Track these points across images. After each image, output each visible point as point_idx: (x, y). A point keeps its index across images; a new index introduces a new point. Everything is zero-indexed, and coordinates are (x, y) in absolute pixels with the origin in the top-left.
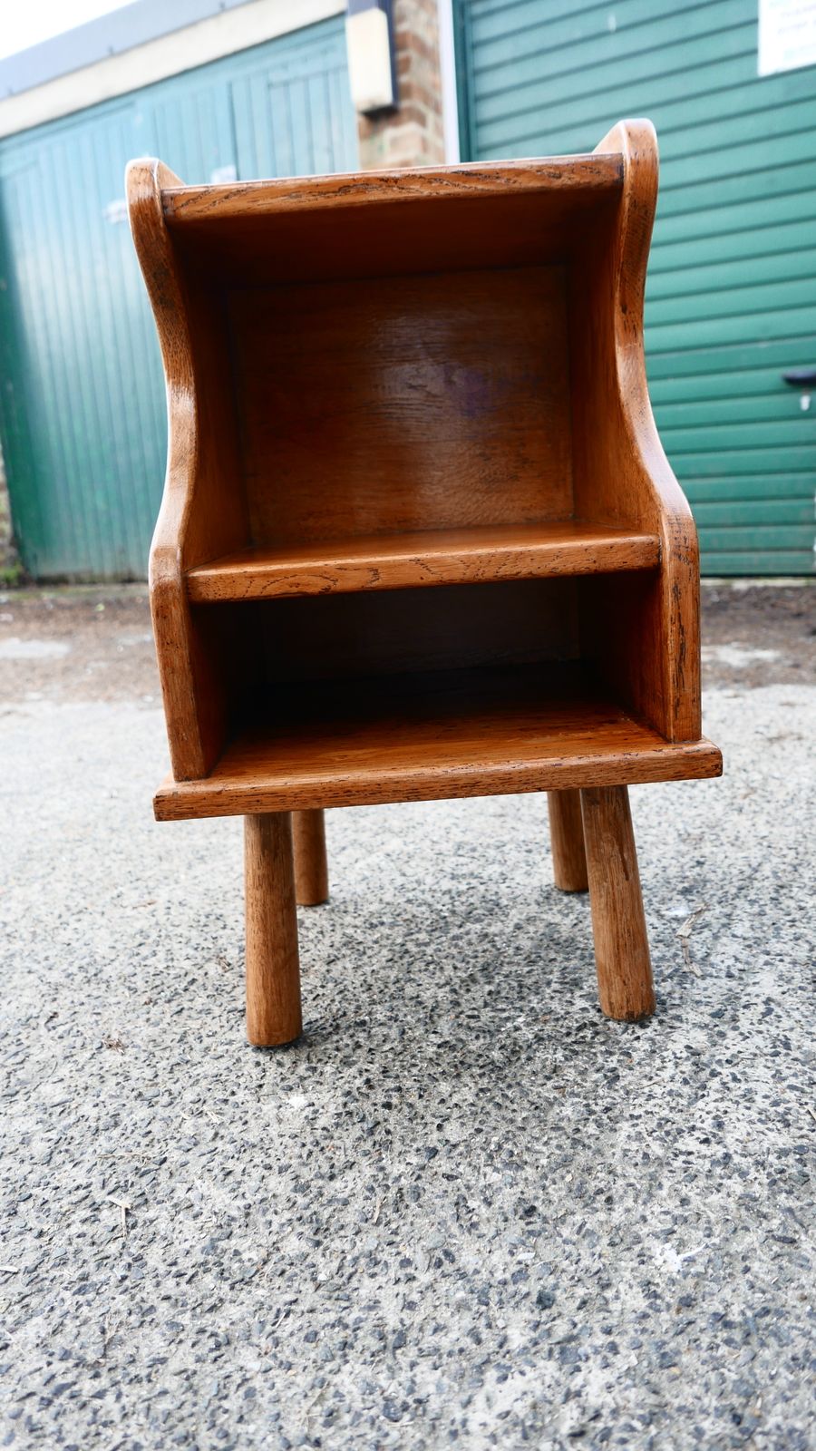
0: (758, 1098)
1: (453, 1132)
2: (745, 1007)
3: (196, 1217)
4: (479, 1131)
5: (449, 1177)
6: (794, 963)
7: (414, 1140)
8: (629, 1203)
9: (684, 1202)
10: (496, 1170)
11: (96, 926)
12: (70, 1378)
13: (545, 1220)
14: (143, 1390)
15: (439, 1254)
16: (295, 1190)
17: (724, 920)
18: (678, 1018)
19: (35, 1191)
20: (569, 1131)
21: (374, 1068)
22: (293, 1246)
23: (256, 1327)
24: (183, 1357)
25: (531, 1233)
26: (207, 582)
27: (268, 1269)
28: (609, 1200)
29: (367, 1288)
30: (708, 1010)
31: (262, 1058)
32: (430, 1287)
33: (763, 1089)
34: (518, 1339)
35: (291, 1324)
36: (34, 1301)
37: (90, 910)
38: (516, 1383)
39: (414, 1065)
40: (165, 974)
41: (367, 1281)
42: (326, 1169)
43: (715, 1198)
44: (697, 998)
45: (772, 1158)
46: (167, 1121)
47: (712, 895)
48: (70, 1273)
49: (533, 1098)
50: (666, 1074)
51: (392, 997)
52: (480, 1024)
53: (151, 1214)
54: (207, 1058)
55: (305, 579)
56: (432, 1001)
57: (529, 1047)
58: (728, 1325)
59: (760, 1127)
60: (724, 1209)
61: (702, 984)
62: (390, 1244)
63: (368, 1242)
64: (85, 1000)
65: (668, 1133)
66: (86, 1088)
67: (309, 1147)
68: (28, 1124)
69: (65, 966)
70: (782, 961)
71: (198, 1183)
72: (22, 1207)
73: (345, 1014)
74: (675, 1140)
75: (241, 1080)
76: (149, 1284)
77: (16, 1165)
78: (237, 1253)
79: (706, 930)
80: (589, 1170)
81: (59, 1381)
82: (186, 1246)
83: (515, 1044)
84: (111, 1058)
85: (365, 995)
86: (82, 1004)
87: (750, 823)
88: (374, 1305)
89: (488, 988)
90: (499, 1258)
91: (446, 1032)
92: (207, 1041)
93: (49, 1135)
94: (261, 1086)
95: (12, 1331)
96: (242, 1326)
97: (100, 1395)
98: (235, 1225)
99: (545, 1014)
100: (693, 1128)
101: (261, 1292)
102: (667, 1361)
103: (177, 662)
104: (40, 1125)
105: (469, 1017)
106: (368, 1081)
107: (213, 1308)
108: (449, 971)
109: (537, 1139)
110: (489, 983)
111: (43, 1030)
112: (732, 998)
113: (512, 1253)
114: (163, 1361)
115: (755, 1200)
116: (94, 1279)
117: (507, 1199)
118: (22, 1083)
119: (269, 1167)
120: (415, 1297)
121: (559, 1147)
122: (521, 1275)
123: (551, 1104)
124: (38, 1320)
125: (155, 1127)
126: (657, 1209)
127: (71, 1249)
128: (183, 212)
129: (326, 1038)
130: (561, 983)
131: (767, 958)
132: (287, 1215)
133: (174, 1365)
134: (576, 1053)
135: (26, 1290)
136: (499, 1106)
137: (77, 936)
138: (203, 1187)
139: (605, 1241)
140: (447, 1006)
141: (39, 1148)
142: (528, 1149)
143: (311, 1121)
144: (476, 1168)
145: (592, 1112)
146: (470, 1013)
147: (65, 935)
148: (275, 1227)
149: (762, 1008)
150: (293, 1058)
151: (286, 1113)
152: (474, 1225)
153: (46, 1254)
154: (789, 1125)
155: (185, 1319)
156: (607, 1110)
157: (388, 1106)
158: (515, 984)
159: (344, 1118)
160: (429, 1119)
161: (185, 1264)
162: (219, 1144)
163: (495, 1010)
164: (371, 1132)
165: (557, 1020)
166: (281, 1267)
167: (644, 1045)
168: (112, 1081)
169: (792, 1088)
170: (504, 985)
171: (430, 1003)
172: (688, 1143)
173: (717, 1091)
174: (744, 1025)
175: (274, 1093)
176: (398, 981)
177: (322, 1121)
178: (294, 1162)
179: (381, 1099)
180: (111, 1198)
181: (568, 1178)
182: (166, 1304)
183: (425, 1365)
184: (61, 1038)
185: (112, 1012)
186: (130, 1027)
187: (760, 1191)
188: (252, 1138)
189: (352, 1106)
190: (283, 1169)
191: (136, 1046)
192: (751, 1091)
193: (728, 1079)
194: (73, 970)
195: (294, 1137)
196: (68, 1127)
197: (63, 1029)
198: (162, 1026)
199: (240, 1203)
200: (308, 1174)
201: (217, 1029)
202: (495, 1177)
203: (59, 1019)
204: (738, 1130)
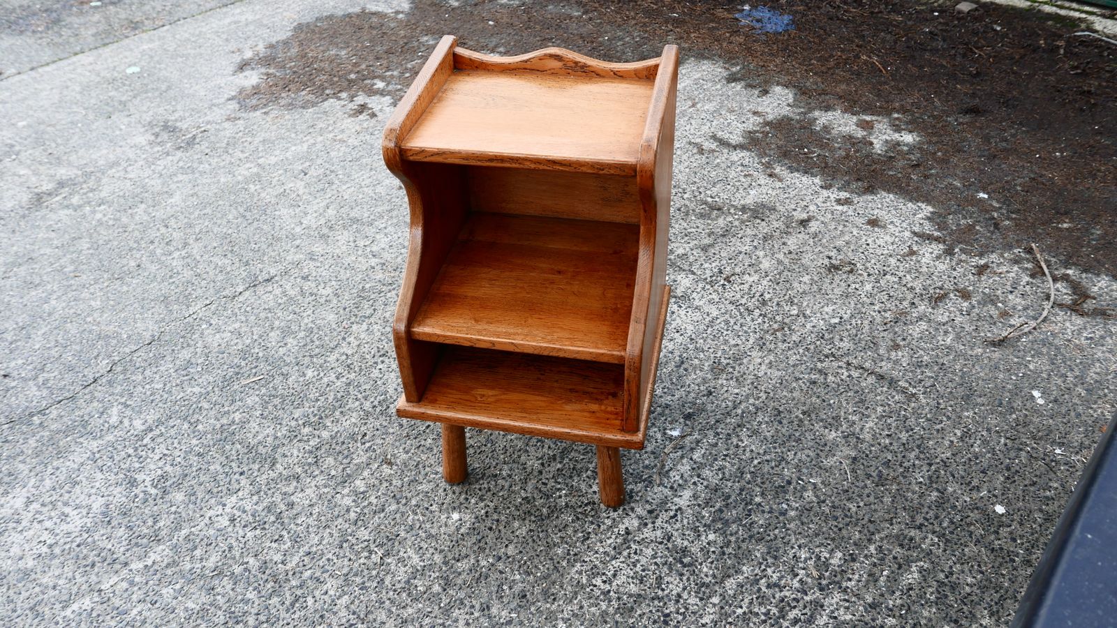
0: (638, 566)
1: (511, 550)
2: (666, 511)
3: (405, 566)
4: (521, 552)
5: (501, 572)
6: (706, 487)
7: (494, 550)
8: (561, 603)
9: (581, 607)
10: (520, 574)
11: (390, 370)
12: (354, 622)
13: (527, 602)
15: (485, 606)
16: (443, 563)
17: (693, 445)
18: (632, 509)
19: (350, 538)
20: (555, 561)
21: (492, 505)
22: (437, 588)
23: (416, 618)
25: (520, 606)
26: (419, 334)
27: (425, 596)
28: (554, 599)
29: (456, 613)
30: (648, 507)
31: (448, 487)
33: (644, 561)
36: (346, 589)
37: (389, 355)
39: (509, 508)
41: (457, 610)
42: (457, 556)
43: (593, 609)
44: (649, 498)
45: (625, 597)
46: (403, 514)
47: (701, 423)
48: (358, 580)
49: (549, 540)
50: (609, 542)
51: (514, 461)
52: (545, 490)
53: (389, 561)
54: (425, 481)
55: (462, 341)
56: (530, 468)
57: (560, 510)
59: (630, 580)
60: (594, 614)
61: (656, 489)
62: (470, 597)
63: (462, 595)
64: (379, 427)
65: (593, 573)
66: (374, 486)
67: (454, 543)
68: (348, 501)
69: (372, 399)
70: (702, 484)
71: (409, 550)
72: (345, 545)
73: (490, 467)
74: (594, 578)
75: (436, 498)
76: (384, 592)
77: (343, 523)
78: (416, 586)
79: (680, 450)
80: (554, 583)
81: (351, 622)
82: (399, 578)
83: (555, 506)
84: (386, 470)
85: (502, 456)
86: (378, 430)
87: (759, 360)
89: (559, 466)
90: (504, 613)
91: (529, 491)
92: (428, 469)
93: (357, 510)
94: (443, 504)
95: (338, 599)
96: (412, 617)
98: (418, 573)
99: (576, 491)
100: (604, 574)
101: (420, 605)
103: (405, 364)
104: (354, 504)
105: (543, 483)
106: (487, 512)
107: (404, 607)
108: (545, 450)
109: (541, 563)
110: (560, 463)
111: (359, 444)
112: (664, 502)
113: (510, 613)
114: (384, 623)
115: (607, 614)
116: (366, 584)
117: (518, 588)
118: (349, 476)
119: (436, 549)
120: (471, 621)
121: (548, 569)
123: (555, 545)
124: (346, 597)
125: (398, 516)
126: (569, 608)
127: (360, 569)
128: (411, 158)
129: (477, 481)
130: (593, 471)
131: (696, 479)
132: (437, 574)
134: (578, 519)
135: (343, 584)
136: (534, 541)
137: (381, 376)
138: (411, 552)
139: (544, 617)
140: (536, 473)
141: (353, 515)
142: (536, 566)
143: (458, 529)
144: (513, 571)
145: (569, 554)
146: (544, 481)
147: (375, 373)
148: (432, 578)
149: (672, 513)
150: (461, 490)
151: (450, 522)
152: (502, 597)
153: (351, 569)
154: (641, 583)
155: (394, 609)
156: (575, 555)
157: (490, 529)
158: (572, 466)
159: (472, 531)
160: (504, 540)
161: (398, 586)
162: (420, 532)
163: (556, 482)
164: (480, 541)
165: (579, 496)
166: (430, 596)
167: (608, 522)
168: (385, 484)
169: (656, 563)
170: (567, 466)
171: (529, 470)
173: (624, 557)
174: (659, 522)
175: (448, 509)
176: (520, 451)
177: (462, 531)
178: (446, 549)
179: (489, 524)
180: (376, 549)
181: (544, 585)
182: (388, 601)
184: (367, 451)
185: (390, 439)
186: (396, 452)
187: (611, 610)
188: (433, 532)
189: (476, 525)
190: (441, 551)
191: (397, 465)
192: (638, 561)
193: (632, 552)
194: (376, 403)
195: (449, 535)
196: (365, 507)
197: (368, 445)
198: (410, 454)
199: (422, 564)
200: (450, 556)
201: (433, 463)
202: (518, 577)
203: (367, 438)
204: (621, 579)
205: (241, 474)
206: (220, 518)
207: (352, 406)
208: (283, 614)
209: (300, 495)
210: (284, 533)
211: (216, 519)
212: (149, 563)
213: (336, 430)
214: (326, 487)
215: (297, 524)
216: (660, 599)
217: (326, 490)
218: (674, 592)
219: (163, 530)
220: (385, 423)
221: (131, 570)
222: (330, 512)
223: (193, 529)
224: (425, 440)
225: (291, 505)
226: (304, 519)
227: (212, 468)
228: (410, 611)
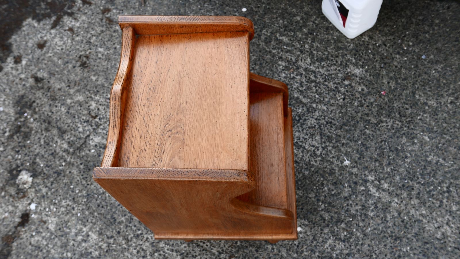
0: (306, 137)
1: (312, 195)
3: (335, 246)
4: (312, 190)
5: (326, 197)
7: (314, 203)
9: (334, 157)
10: (324, 188)
13: (337, 181)
14: (375, 247)
15: (345, 199)
16: (328, 227)
20: (313, 173)
22: (343, 225)
23: (362, 230)
24: (367, 242)
25: (341, 184)
27: (349, 230)
32: (353, 201)
33: (302, 135)
34: (363, 188)
35: (361, 224)
38: (371, 189)
41: (352, 212)
42: (322, 221)
43: (333, 152)
45: (323, 140)
49: (302, 179)
53: (335, 255)
58: (360, 157)
59: (314, 139)
60: (335, 151)
62: (343, 208)
63: (343, 212)
65: (315, 156)
67: (315, 225)
74: (317, 155)
76: (353, 251)
78: (345, 236)
80: (324, 171)
82: (343, 246)
88: (357, 211)
90: (346, 190)
96: (361, 232)
97: (376, 254)
98: (338, 237)
100: (314, 151)
101: (354, 230)
102: (367, 167)
107: (358, 238)
109: (315, 179)
113: (345, 187)
115: (333, 146)
117: (332, 187)
119: (321, 233)
120: (355, 204)
121: (318, 176)
122: (350, 186)
126: (335, 162)
132: (335, 227)
133: (370, 243)
136: (304, 186)
138: (326, 246)
142: (318, 181)
143: (306, 225)
144: (323, 192)
145: (307, 168)
148: (338, 230)
151: (303, 231)
152: (339, 193)
154: (314, 135)
155: (360, 243)
156: (307, 165)
157: (302, 209)
159: (306, 218)
161: (347, 245)
162: (313, 245)
164: (311, 212)
166: (348, 227)
169: (303, 130)
172: (318, 153)
173: (303, 144)
177: (307, 223)
178: (320, 228)
181: (327, 175)
182: (357, 247)
183: (369, 203)
187: (331, 145)
188: (311, 238)
189: (301, 216)
190: (322, 230)
192: (303, 138)
193: (299, 141)
195: (311, 229)
199: (332, 238)
200: (323, 224)
202: (326, 188)
204: (314, 143)
216: (320, 126)
218: (315, 121)
228: (358, 234)
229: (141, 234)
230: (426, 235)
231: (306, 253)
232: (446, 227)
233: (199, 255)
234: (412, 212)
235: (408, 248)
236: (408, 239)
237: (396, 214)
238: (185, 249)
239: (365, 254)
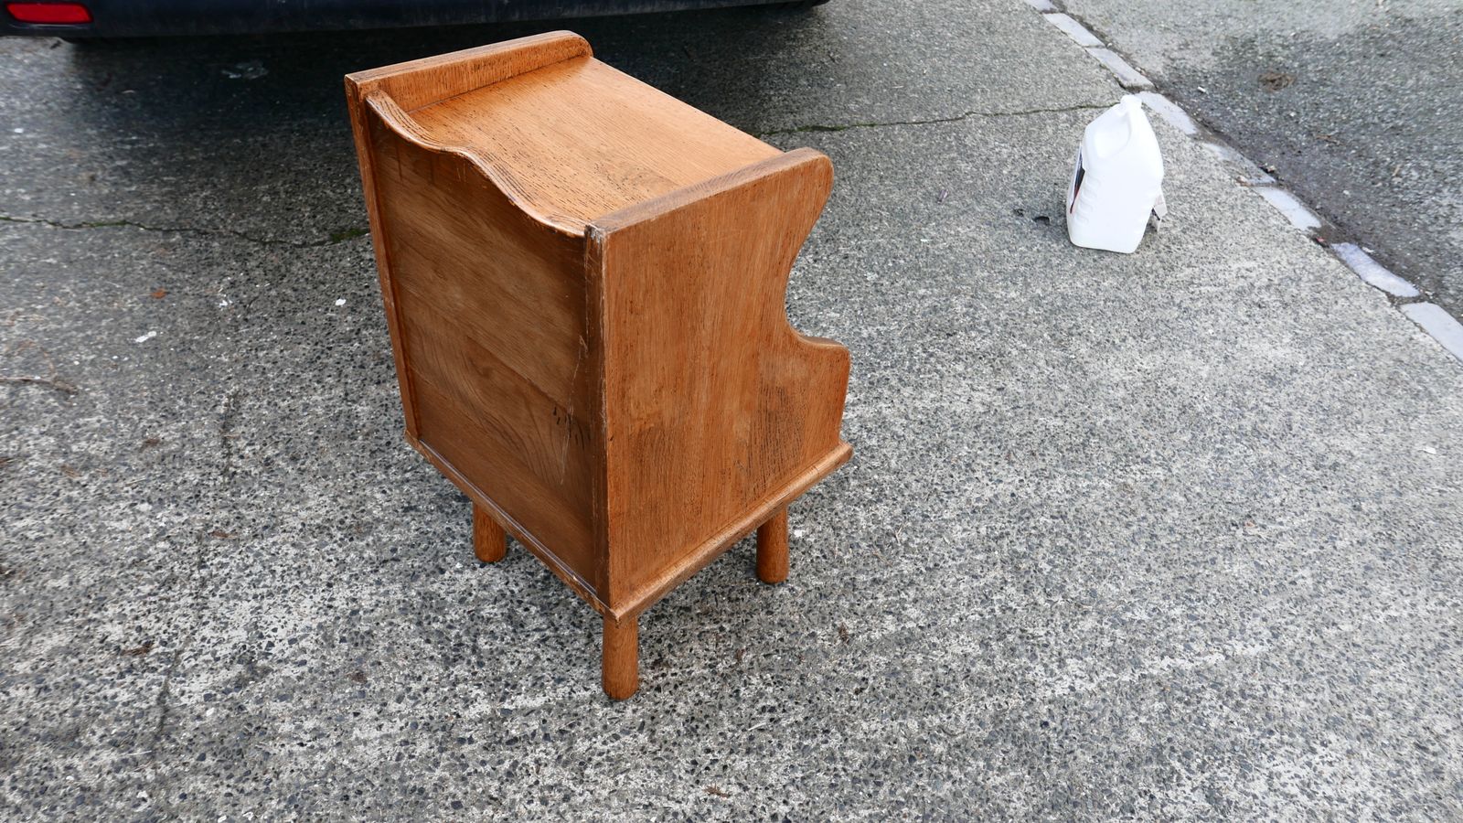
14: (925, 477)
22: (854, 483)
24: (909, 478)
35: (876, 464)
40: (775, 680)
42: (819, 498)
48: (928, 525)
53: (889, 527)
54: (811, 588)
68: (913, 612)
72: (932, 566)
75: (809, 561)
84: (850, 624)
86: (837, 690)
92: (800, 601)
93: (906, 597)
94: (804, 552)
98: (865, 502)
101: (876, 477)
104: (906, 605)
111: (871, 682)
116: (921, 518)
118: (900, 644)
119: (836, 514)
124: (945, 517)
127: (923, 535)
132: (846, 493)
133: (914, 477)
138: (863, 524)
141: (912, 593)
143: (803, 521)
151: (807, 531)
155: (902, 486)
161: (890, 502)
162: (844, 538)
168: (859, 609)
175: (802, 546)
177: (799, 517)
178: (826, 510)
180: (899, 544)
184: (865, 666)
185: (827, 666)
186: (827, 643)
188: (830, 531)
190: (832, 510)
191: (834, 625)
194: (820, 737)
195: (815, 520)
196: (895, 595)
197: (860, 674)
198: (812, 630)
200: (825, 502)
201: (789, 605)
203: (856, 686)
205: (1046, 724)
206: (1078, 673)
207: (857, 754)
208: (1014, 533)
209: (970, 650)
210: (998, 613)
211: (1083, 674)
212: (1167, 660)
213: (895, 723)
214: (934, 645)
215: (981, 615)
217: (935, 640)
219: (1155, 696)
220: (823, 695)
221: (1191, 661)
222: (937, 610)
223: (1115, 675)
224: (782, 639)
225: (984, 644)
226: (971, 617)
227: (1089, 759)
228: (887, 478)
229: (515, 764)
230: (966, 419)
231: (847, 556)
232: (976, 394)
233: (676, 700)
234: (918, 404)
235: (966, 448)
236: (952, 438)
237: (904, 421)
238: (639, 714)
239: (925, 494)
